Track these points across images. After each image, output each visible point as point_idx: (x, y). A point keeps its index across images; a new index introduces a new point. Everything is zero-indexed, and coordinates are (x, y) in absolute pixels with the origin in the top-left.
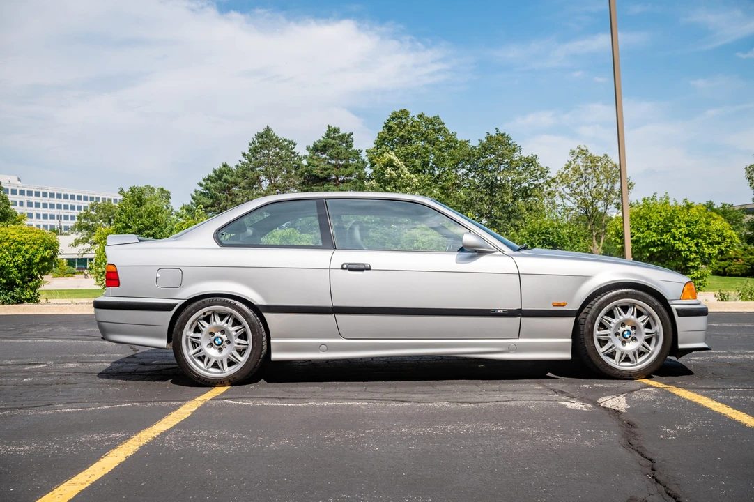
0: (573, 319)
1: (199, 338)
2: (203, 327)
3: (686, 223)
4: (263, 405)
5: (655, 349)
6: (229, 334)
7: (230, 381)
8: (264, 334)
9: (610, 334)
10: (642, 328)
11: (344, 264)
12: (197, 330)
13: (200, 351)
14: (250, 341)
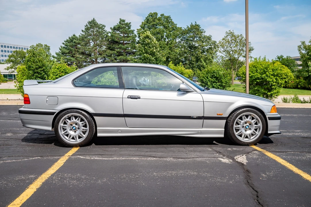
0: (225, 121)
1: (66, 127)
2: (68, 122)
3: (272, 70)
4: (94, 159)
5: (259, 133)
6: (79, 125)
7: (79, 145)
8: (94, 125)
9: (240, 127)
10: (254, 125)
11: (129, 96)
12: (65, 123)
13: (66, 132)
14: (88, 128)
